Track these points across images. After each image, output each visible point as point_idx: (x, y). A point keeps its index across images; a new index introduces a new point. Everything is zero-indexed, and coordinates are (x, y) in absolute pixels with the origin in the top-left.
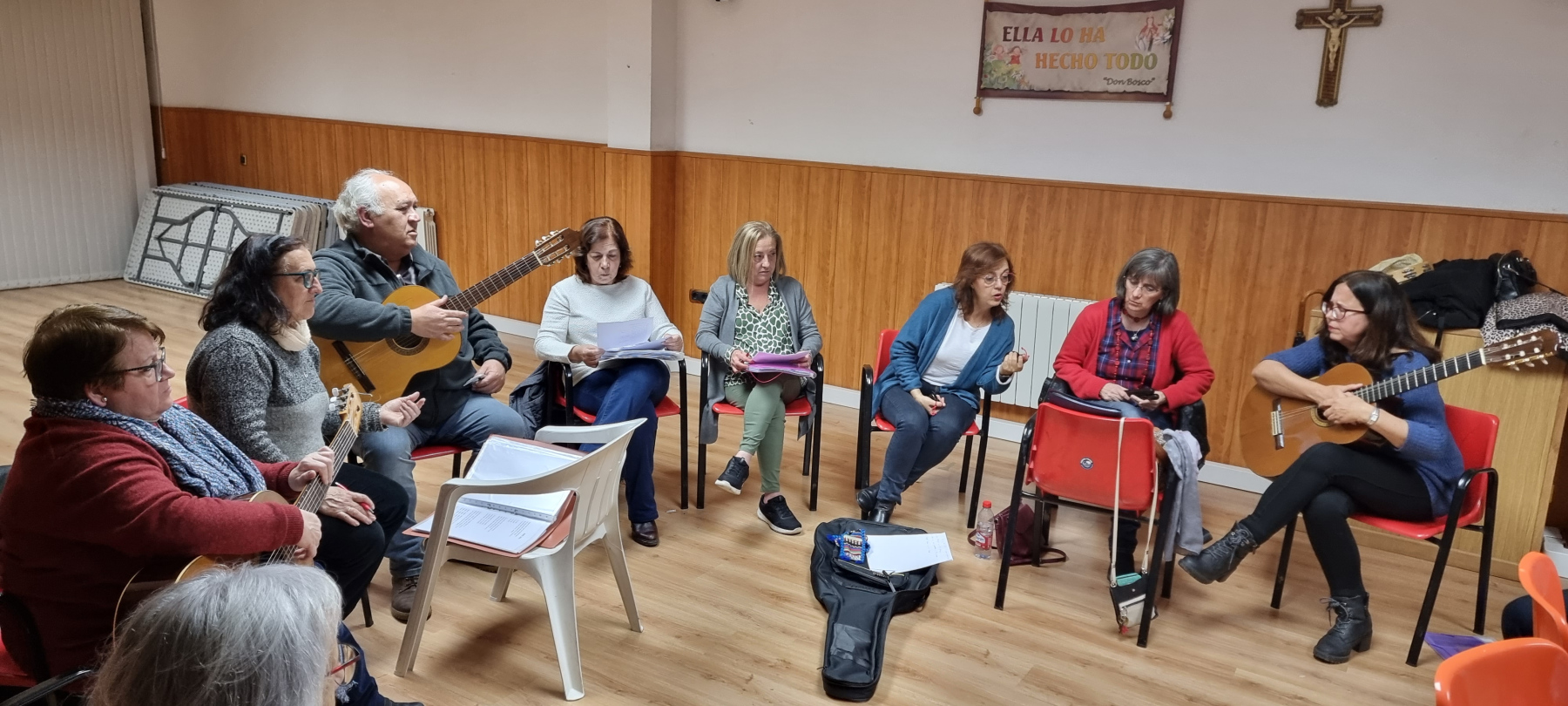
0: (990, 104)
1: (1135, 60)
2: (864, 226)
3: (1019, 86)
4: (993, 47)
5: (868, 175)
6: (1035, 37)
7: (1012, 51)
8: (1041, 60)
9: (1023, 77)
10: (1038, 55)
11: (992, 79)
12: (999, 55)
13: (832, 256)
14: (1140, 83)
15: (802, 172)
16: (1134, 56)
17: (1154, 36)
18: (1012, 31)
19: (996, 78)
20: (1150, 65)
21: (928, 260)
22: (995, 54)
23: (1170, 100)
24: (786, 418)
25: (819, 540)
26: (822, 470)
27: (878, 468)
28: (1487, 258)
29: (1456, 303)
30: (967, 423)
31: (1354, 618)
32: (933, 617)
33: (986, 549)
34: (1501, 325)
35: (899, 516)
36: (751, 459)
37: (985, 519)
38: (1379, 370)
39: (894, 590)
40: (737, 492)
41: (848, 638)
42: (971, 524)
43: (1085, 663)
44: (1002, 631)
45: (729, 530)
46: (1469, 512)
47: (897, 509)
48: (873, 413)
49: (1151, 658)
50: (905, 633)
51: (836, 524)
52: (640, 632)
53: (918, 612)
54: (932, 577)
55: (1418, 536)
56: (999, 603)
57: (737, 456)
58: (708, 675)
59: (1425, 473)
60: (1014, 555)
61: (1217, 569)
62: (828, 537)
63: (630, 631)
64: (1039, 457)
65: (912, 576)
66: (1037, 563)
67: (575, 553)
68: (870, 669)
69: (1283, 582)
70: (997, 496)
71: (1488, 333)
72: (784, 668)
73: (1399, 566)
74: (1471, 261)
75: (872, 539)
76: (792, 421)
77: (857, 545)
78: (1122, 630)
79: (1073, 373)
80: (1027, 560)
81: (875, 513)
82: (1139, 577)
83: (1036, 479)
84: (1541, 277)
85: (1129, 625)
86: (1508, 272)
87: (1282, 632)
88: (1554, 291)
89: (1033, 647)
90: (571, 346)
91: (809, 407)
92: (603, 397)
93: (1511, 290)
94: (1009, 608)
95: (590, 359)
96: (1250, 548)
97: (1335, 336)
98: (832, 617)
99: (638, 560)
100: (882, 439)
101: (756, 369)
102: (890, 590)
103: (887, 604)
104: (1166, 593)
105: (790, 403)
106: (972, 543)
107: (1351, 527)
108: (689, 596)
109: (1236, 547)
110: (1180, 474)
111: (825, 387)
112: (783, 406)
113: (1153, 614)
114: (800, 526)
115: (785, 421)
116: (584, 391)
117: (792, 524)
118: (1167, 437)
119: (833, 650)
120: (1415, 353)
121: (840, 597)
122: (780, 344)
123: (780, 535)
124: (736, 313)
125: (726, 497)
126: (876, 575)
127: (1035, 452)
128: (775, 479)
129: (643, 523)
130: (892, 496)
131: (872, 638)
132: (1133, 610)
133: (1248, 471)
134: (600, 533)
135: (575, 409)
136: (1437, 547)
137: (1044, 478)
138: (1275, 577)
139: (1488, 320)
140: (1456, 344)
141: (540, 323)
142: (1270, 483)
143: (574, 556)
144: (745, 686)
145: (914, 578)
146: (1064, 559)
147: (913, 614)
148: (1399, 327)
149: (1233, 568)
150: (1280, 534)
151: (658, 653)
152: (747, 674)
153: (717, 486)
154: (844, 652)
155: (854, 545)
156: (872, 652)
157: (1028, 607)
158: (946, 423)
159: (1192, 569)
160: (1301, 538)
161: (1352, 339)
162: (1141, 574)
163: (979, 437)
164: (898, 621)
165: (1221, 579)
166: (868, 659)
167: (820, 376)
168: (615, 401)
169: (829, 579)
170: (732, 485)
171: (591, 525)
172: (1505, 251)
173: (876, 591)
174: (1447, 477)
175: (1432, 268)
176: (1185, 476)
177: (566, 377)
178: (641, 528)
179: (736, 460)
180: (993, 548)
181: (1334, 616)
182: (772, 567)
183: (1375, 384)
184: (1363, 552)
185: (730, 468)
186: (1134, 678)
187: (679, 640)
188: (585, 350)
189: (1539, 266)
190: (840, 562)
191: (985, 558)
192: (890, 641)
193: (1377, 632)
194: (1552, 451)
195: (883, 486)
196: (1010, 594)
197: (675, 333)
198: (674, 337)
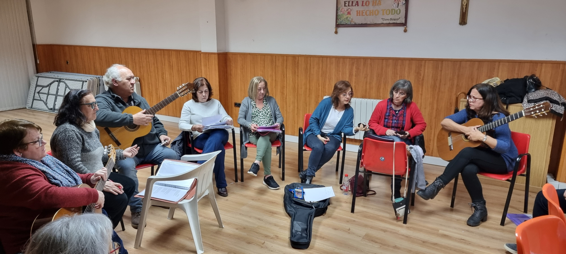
0: (340, 30)
1: (392, 11)
2: (297, 76)
3: (351, 23)
4: (340, 9)
5: (297, 58)
6: (356, 4)
7: (348, 10)
8: (358, 13)
9: (352, 19)
10: (357, 11)
11: (341, 21)
12: (343, 12)
13: (285, 88)
14: (395, 20)
15: (273, 57)
16: (392, 10)
17: (400, 3)
18: (347, 3)
19: (342, 20)
20: (398, 13)
21: (320, 88)
22: (341, 11)
23: (406, 25)
24: (272, 148)
25: (286, 191)
26: (286, 166)
27: (306, 164)
28: (523, 77)
29: (513, 94)
30: (338, 146)
31: (481, 210)
32: (329, 217)
33: (347, 191)
34: (529, 101)
35: (314, 181)
36: (260, 163)
37: (346, 180)
38: (487, 120)
39: (314, 208)
40: (256, 175)
41: (299, 226)
42: (341, 182)
43: (385, 231)
44: (354, 221)
45: (253, 189)
46: (521, 170)
47: (314, 179)
48: (303, 144)
49: (408, 228)
50: (319, 223)
51: (292, 185)
52: (223, 228)
53: (323, 215)
54: (328, 203)
55: (503, 179)
56: (353, 211)
57: (255, 162)
58: (249, 242)
59: (504, 156)
60: (357, 193)
61: (430, 194)
62: (289, 190)
63: (219, 228)
64: (365, 157)
65: (320, 203)
66: (365, 195)
67: (198, 201)
68: (307, 237)
69: (454, 198)
70: (350, 172)
71: (525, 105)
72: (276, 238)
73: (495, 190)
74: (517, 79)
75: (305, 190)
76: (274, 149)
77: (300, 192)
78: (397, 218)
79: (375, 126)
80: (362, 195)
81: (306, 180)
82: (403, 199)
83: (364, 165)
84: (543, 83)
85: (400, 216)
86: (531, 82)
87: (455, 216)
88: (547, 88)
89: (366, 226)
90: (192, 125)
91: (280, 143)
92: (205, 143)
93: (533, 89)
94: (356, 213)
95: (199, 130)
96: (442, 187)
97: (472, 108)
98: (293, 219)
99: (221, 202)
100: (307, 153)
101: (260, 130)
102: (313, 208)
103: (312, 213)
104: (413, 204)
105: (273, 142)
106: (342, 190)
107: (478, 177)
108: (240, 214)
109: (437, 186)
110: (416, 161)
111: (286, 136)
112: (270, 143)
113: (409, 212)
114: (279, 186)
115: (271, 149)
116: (198, 141)
117: (276, 186)
118: (411, 148)
119: (294, 231)
120: (500, 113)
121: (295, 212)
122: (268, 121)
123: (272, 190)
124: (252, 111)
125: (252, 177)
126: (307, 203)
127: (363, 156)
128: (269, 170)
129: (222, 188)
130: (312, 174)
131: (307, 226)
132: (401, 211)
133: (440, 159)
134: (206, 193)
135: (195, 148)
136: (509, 183)
137: (367, 165)
138: (451, 196)
139: (524, 100)
140: (513, 109)
141: (180, 117)
142: (449, 163)
143: (197, 202)
144: (262, 246)
145: (321, 203)
146: (375, 194)
147: (322, 216)
148: (495, 104)
149: (437, 194)
150: (453, 181)
151: (230, 235)
152: (263, 241)
153: (248, 174)
154: (297, 231)
155: (299, 192)
156: (308, 231)
157: (363, 212)
158: (330, 147)
159: (422, 195)
160: (461, 182)
161: (478, 109)
162: (403, 198)
163: (342, 151)
164: (316, 219)
165: (432, 198)
166: (306, 233)
167: (284, 132)
168: (209, 145)
169: (291, 205)
170: (254, 173)
171: (203, 190)
172: (529, 75)
173: (308, 209)
174: (512, 157)
175: (503, 82)
176: (418, 162)
177: (191, 137)
178: (221, 190)
179: (255, 164)
180: (349, 191)
181: (474, 209)
182: (270, 202)
183: (485, 125)
184: (483, 186)
185: (252, 167)
186: (403, 235)
187: (237, 230)
188: (198, 127)
189: (542, 80)
190: (294, 199)
191: (346, 195)
192: (314, 227)
193: (490, 214)
194: (549, 146)
195: (308, 170)
196: (356, 207)
197: (230, 119)
198: (229, 120)
